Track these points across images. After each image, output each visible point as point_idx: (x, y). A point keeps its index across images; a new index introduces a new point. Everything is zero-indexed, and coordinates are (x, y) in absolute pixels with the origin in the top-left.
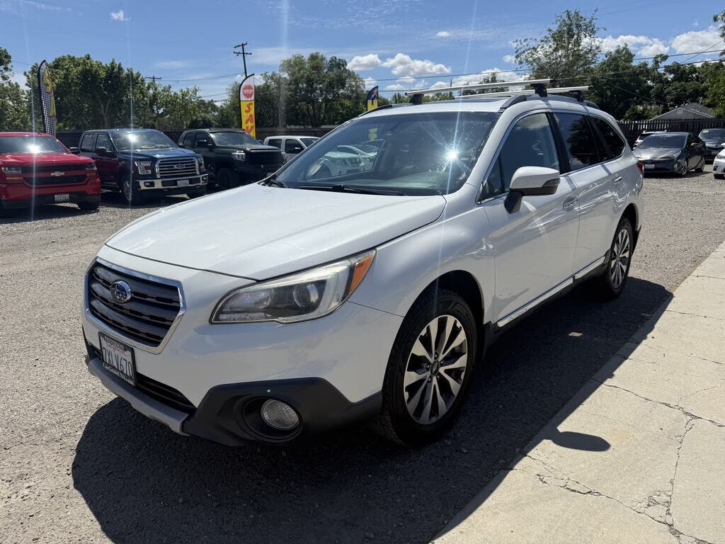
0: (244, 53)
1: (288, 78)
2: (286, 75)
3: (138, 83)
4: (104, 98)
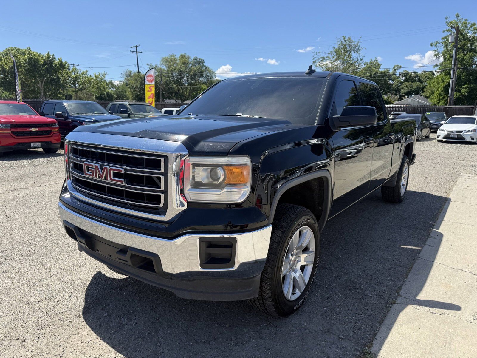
0: (137, 52)
1: (166, 69)
2: (164, 67)
3: (65, 68)
4: (41, 76)
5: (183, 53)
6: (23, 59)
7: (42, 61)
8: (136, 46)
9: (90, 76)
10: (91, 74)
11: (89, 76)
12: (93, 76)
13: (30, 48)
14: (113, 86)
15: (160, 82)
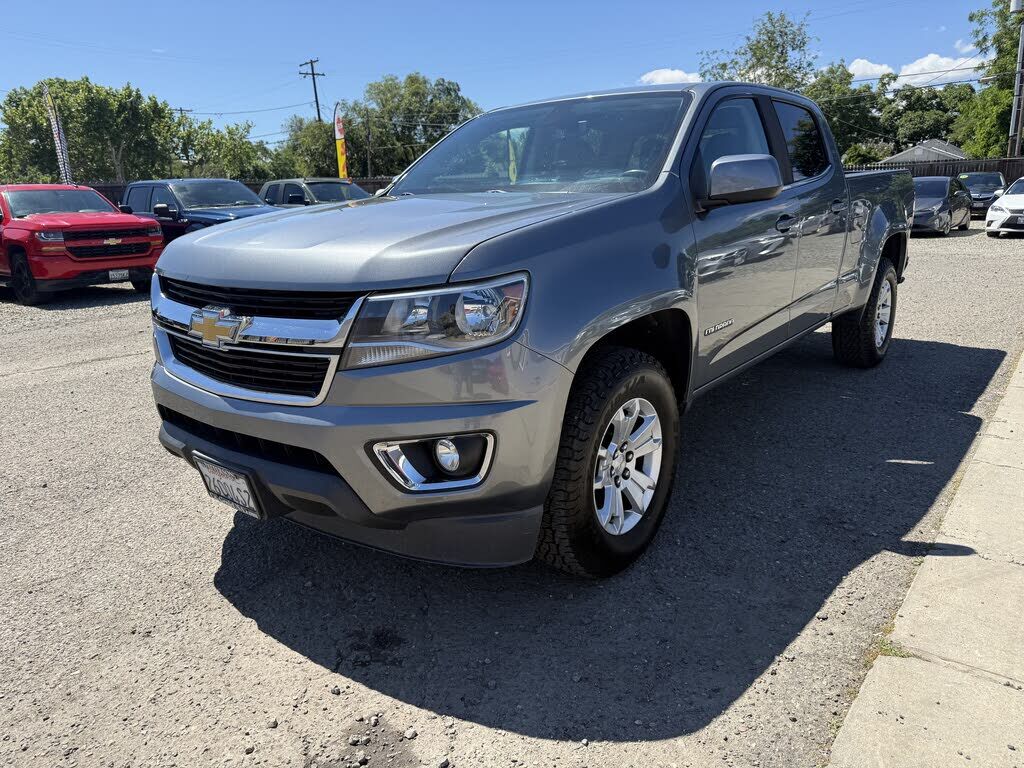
0: (313, 74)
1: (377, 109)
2: (373, 106)
3: (164, 117)
4: (115, 139)
5: (412, 73)
6: (75, 101)
7: (116, 105)
8: (312, 62)
9: (218, 131)
10: (220, 126)
11: (214, 132)
12: (225, 132)
13: (87, 79)
14: (265, 152)
15: (367, 137)
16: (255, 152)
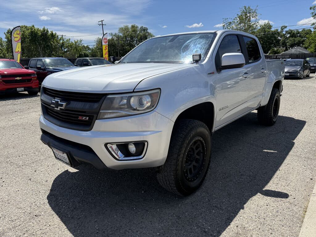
2: (121, 34)
3: (55, 38)
4: (40, 44)
5: (133, 24)
6: (27, 32)
7: (40, 34)
9: (72, 42)
12: (74, 42)
13: (34, 26)
14: (89, 49)
15: (118, 44)
16: (86, 49)
